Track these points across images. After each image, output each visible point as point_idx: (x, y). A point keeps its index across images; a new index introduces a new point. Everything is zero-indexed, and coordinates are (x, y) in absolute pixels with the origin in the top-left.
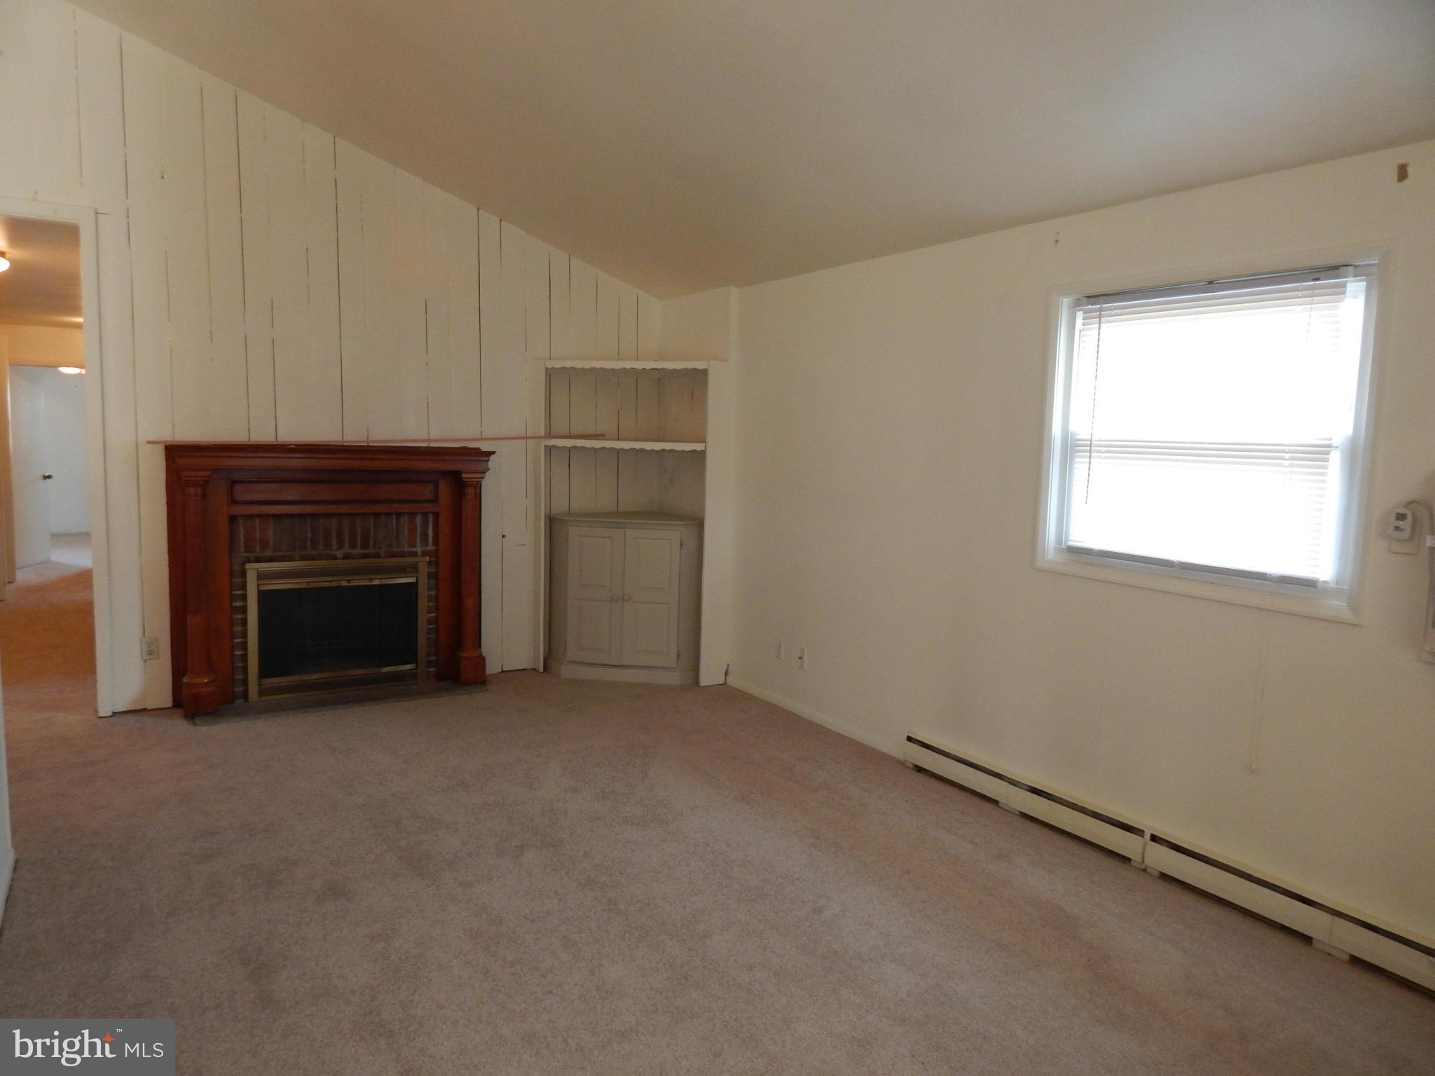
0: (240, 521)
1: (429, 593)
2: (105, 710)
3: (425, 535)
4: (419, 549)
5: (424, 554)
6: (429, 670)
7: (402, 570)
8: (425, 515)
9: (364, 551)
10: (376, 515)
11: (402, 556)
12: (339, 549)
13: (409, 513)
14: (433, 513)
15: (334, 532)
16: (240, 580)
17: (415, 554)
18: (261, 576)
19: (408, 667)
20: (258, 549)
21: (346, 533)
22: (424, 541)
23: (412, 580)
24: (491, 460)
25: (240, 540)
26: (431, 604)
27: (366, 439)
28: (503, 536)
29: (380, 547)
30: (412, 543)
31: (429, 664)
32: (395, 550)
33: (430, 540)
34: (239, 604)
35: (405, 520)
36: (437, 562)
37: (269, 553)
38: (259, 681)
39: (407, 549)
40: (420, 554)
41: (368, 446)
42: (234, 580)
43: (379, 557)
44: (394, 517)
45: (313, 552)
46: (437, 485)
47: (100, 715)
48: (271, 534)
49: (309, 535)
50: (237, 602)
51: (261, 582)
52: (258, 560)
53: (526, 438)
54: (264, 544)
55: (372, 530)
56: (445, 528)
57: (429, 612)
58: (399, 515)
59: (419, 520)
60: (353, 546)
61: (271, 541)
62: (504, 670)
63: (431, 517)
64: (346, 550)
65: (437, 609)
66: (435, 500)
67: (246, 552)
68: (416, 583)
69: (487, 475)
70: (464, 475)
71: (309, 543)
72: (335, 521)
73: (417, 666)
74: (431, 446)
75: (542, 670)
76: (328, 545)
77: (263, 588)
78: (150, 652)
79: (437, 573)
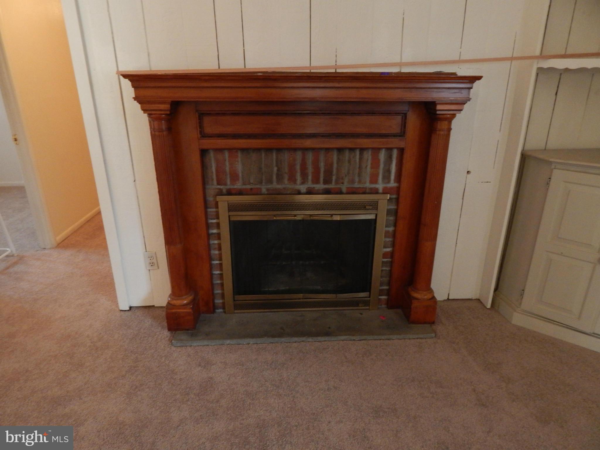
0: (212, 154)
1: (387, 229)
2: (124, 306)
3: (388, 171)
4: (380, 186)
5: (386, 191)
6: (380, 297)
7: (363, 207)
8: (389, 150)
9: (326, 186)
10: (340, 150)
11: (364, 193)
12: (303, 183)
13: (373, 149)
14: (397, 148)
15: (298, 167)
16: (214, 210)
17: (375, 192)
18: (232, 208)
19: (362, 295)
20: (228, 182)
21: (310, 170)
22: (386, 178)
23: (372, 217)
24: (474, 87)
25: (212, 173)
26: (388, 240)
27: (333, 64)
28: (468, 172)
29: (343, 183)
30: (374, 180)
31: (381, 293)
32: (356, 185)
33: (393, 177)
34: (215, 231)
35: (368, 156)
36: (397, 199)
37: (239, 185)
38: (234, 297)
39: (368, 185)
40: (381, 191)
41: (336, 73)
42: (209, 210)
43: (341, 193)
44: (358, 152)
45: (279, 186)
46: (405, 116)
47: (121, 309)
48: (239, 167)
49: (275, 169)
50: (213, 229)
51: (231, 213)
52: (229, 193)
53: (512, 59)
54: (234, 177)
55: (335, 165)
56: (409, 164)
57: (385, 247)
58: (362, 150)
59: (382, 156)
60: (316, 180)
61: (240, 175)
62: (450, 298)
63: (395, 153)
64: (310, 184)
65: (393, 245)
66: (402, 134)
67: (219, 183)
68: (375, 220)
69: (466, 106)
70: (439, 107)
71: (274, 177)
72: (299, 155)
73: (370, 294)
74: (402, 71)
75: (489, 306)
76: (292, 179)
77: (232, 219)
78: (153, 264)
79: (396, 212)
